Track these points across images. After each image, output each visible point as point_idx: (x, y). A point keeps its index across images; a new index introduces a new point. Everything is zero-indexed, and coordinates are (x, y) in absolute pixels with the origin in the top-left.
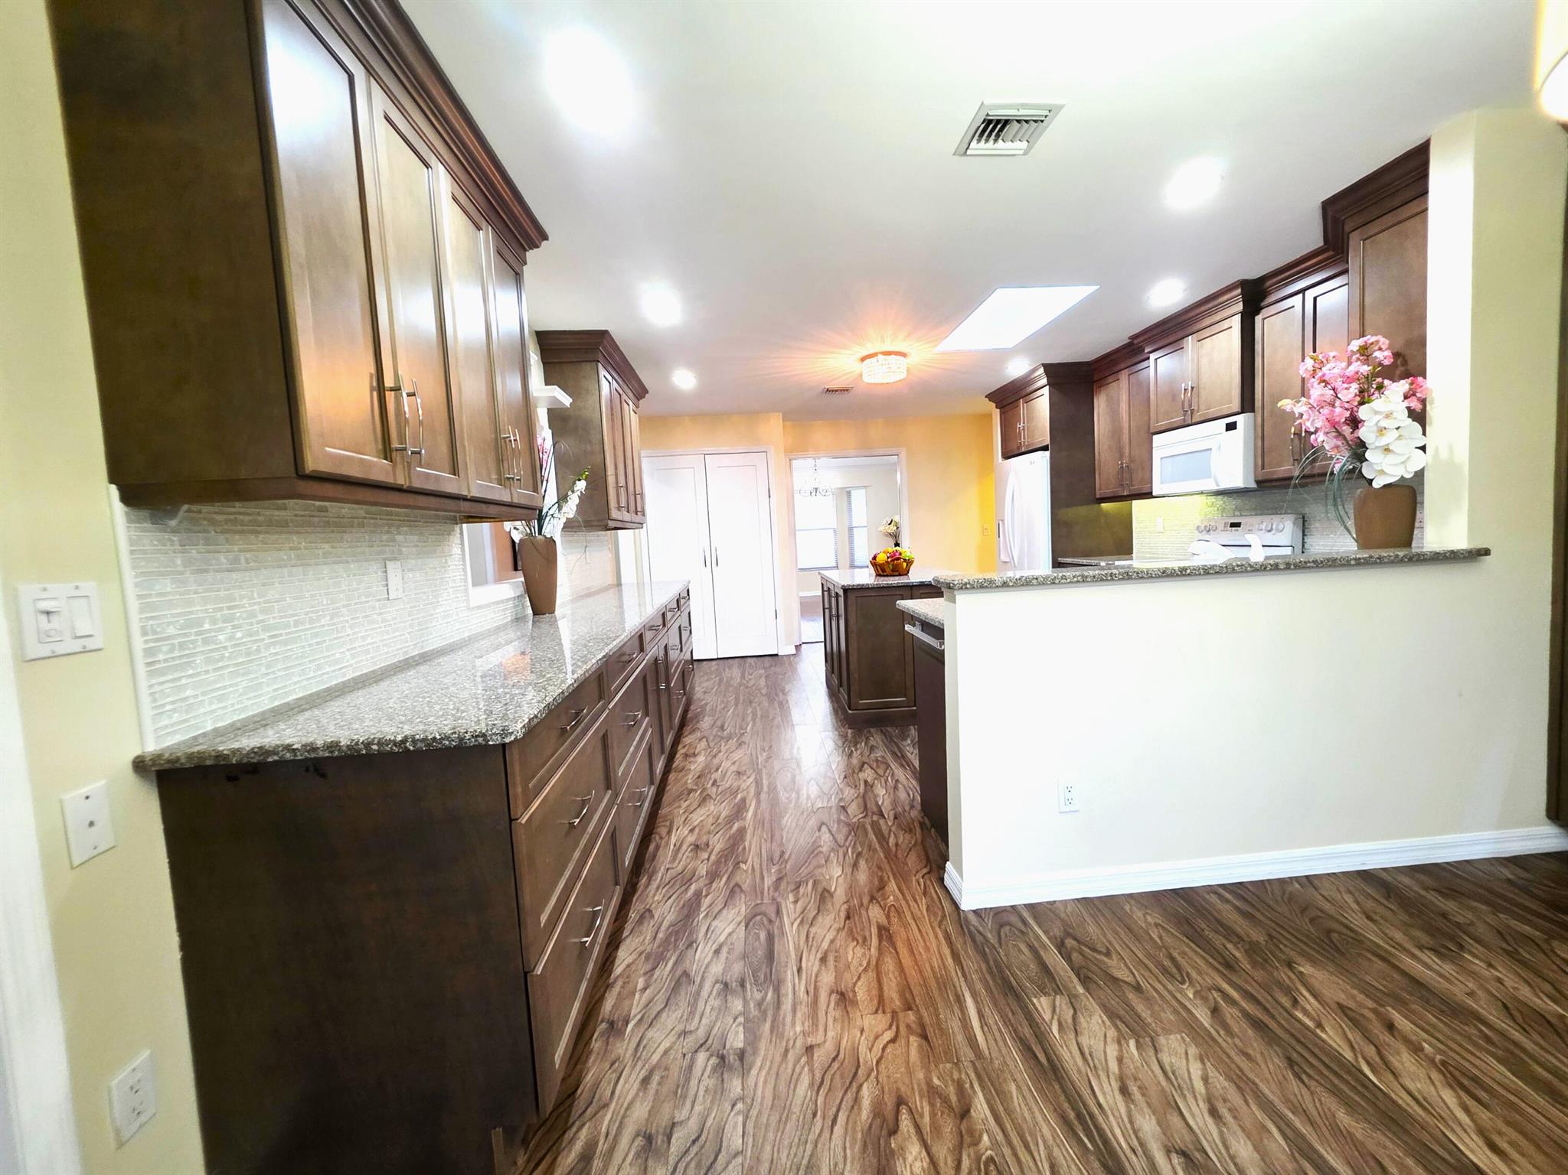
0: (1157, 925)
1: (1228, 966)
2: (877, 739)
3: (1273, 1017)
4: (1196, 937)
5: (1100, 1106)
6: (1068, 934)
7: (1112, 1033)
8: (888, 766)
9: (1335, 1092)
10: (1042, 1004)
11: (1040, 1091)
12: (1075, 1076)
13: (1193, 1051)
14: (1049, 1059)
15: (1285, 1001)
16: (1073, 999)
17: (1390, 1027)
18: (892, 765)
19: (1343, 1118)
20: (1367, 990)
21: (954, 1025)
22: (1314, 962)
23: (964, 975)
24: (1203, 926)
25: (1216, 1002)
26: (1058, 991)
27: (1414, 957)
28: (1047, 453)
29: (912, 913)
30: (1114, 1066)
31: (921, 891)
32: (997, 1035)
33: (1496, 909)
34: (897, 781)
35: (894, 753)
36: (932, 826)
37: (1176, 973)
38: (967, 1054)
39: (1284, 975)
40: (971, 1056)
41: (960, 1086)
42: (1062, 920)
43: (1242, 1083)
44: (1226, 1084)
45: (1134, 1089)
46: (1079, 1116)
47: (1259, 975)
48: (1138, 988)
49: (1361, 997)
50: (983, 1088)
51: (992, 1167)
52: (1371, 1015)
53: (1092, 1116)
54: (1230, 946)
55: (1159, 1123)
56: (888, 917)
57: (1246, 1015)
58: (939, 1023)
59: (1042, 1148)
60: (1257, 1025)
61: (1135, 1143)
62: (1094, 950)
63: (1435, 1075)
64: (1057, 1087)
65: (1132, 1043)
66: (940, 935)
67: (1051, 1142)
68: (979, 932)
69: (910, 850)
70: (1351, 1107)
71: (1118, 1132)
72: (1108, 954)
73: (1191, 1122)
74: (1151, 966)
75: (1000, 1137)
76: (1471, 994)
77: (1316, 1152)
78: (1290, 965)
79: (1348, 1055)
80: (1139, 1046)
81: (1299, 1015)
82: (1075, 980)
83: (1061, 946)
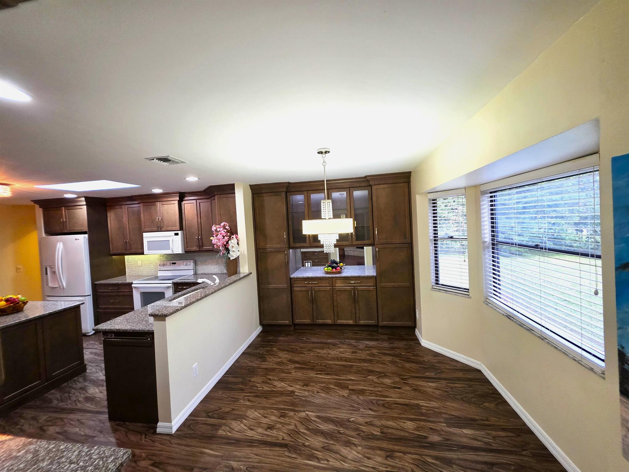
0: (222, 393)
1: (242, 390)
2: (29, 413)
3: (257, 393)
4: (232, 389)
5: (251, 436)
6: (208, 413)
7: (239, 423)
8: (62, 419)
9: (274, 397)
10: (221, 432)
11: (240, 447)
12: (242, 437)
13: (253, 411)
14: (234, 440)
15: (256, 388)
16: (224, 424)
17: (270, 379)
18: (62, 417)
19: (278, 399)
20: (262, 376)
21: (208, 459)
22: (252, 377)
23: (196, 447)
24: (231, 386)
25: (247, 399)
26: (220, 426)
27: (262, 364)
28: (86, 236)
29: (157, 451)
30: (246, 428)
31: (152, 442)
32: (220, 448)
33: (264, 347)
34: (78, 420)
35: (55, 412)
36: (124, 422)
37: (236, 400)
38: (218, 460)
39: (251, 384)
40: (220, 459)
41: (226, 467)
42: (202, 411)
43: (264, 408)
44: (262, 411)
45: (252, 427)
46: (250, 442)
47: (248, 387)
48: (233, 410)
49: (263, 378)
50: (230, 460)
51: (248, 469)
52: (266, 380)
53: (252, 440)
54: (238, 386)
55: (261, 428)
56: (150, 460)
57: (253, 396)
58: (204, 462)
59: (251, 455)
60: (256, 396)
61: (262, 435)
62: (217, 410)
63: (280, 382)
64: (241, 443)
65: (243, 420)
66: (175, 446)
67: (251, 452)
68: (185, 434)
69: (127, 436)
70: (277, 397)
71: (258, 437)
72: (221, 409)
73: (264, 422)
74: (231, 403)
75: (244, 463)
76: (272, 365)
77: (279, 408)
78: (250, 381)
79: (270, 389)
80: (245, 420)
81: (259, 389)
82: (220, 420)
83: (209, 417)
